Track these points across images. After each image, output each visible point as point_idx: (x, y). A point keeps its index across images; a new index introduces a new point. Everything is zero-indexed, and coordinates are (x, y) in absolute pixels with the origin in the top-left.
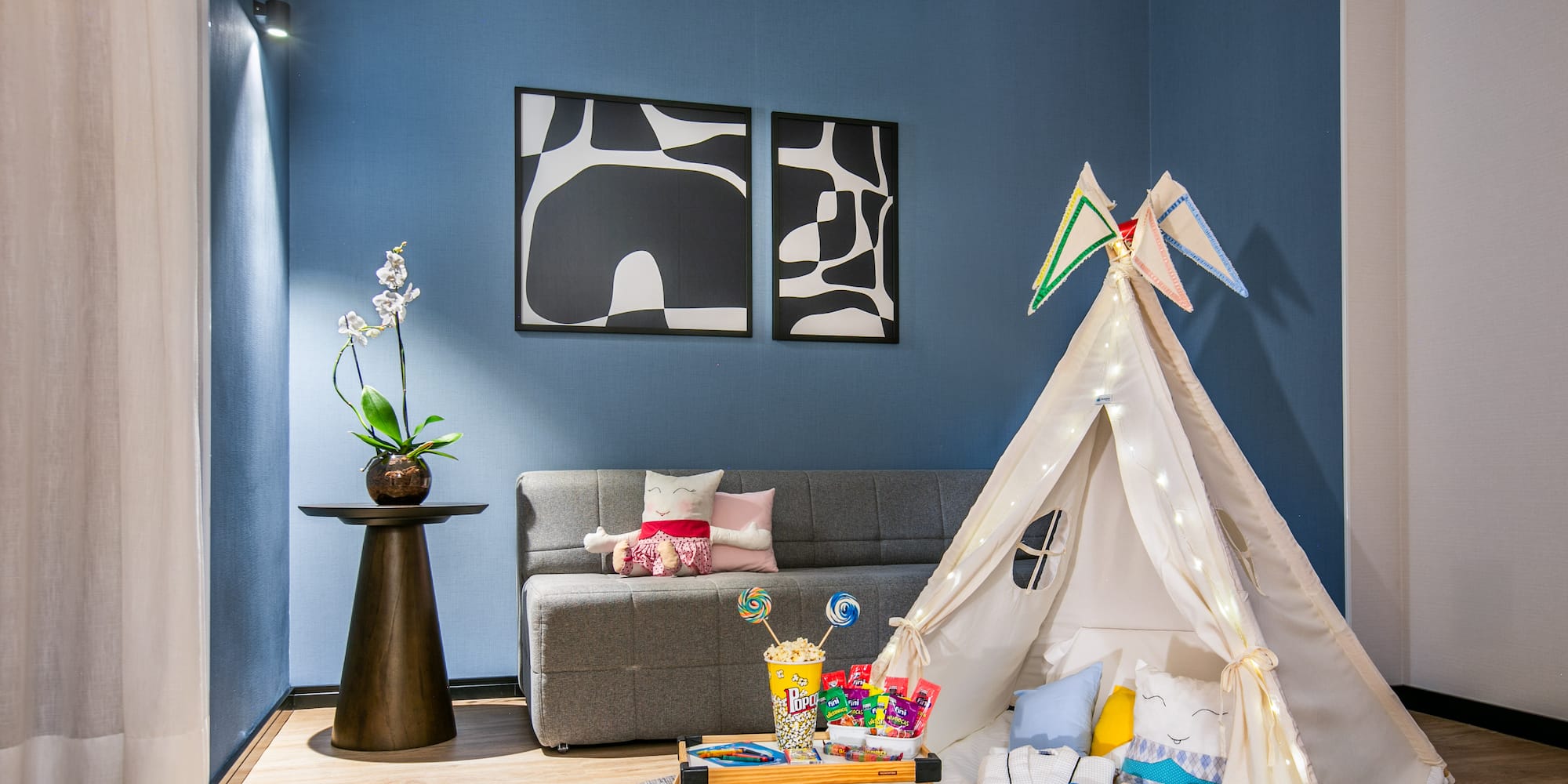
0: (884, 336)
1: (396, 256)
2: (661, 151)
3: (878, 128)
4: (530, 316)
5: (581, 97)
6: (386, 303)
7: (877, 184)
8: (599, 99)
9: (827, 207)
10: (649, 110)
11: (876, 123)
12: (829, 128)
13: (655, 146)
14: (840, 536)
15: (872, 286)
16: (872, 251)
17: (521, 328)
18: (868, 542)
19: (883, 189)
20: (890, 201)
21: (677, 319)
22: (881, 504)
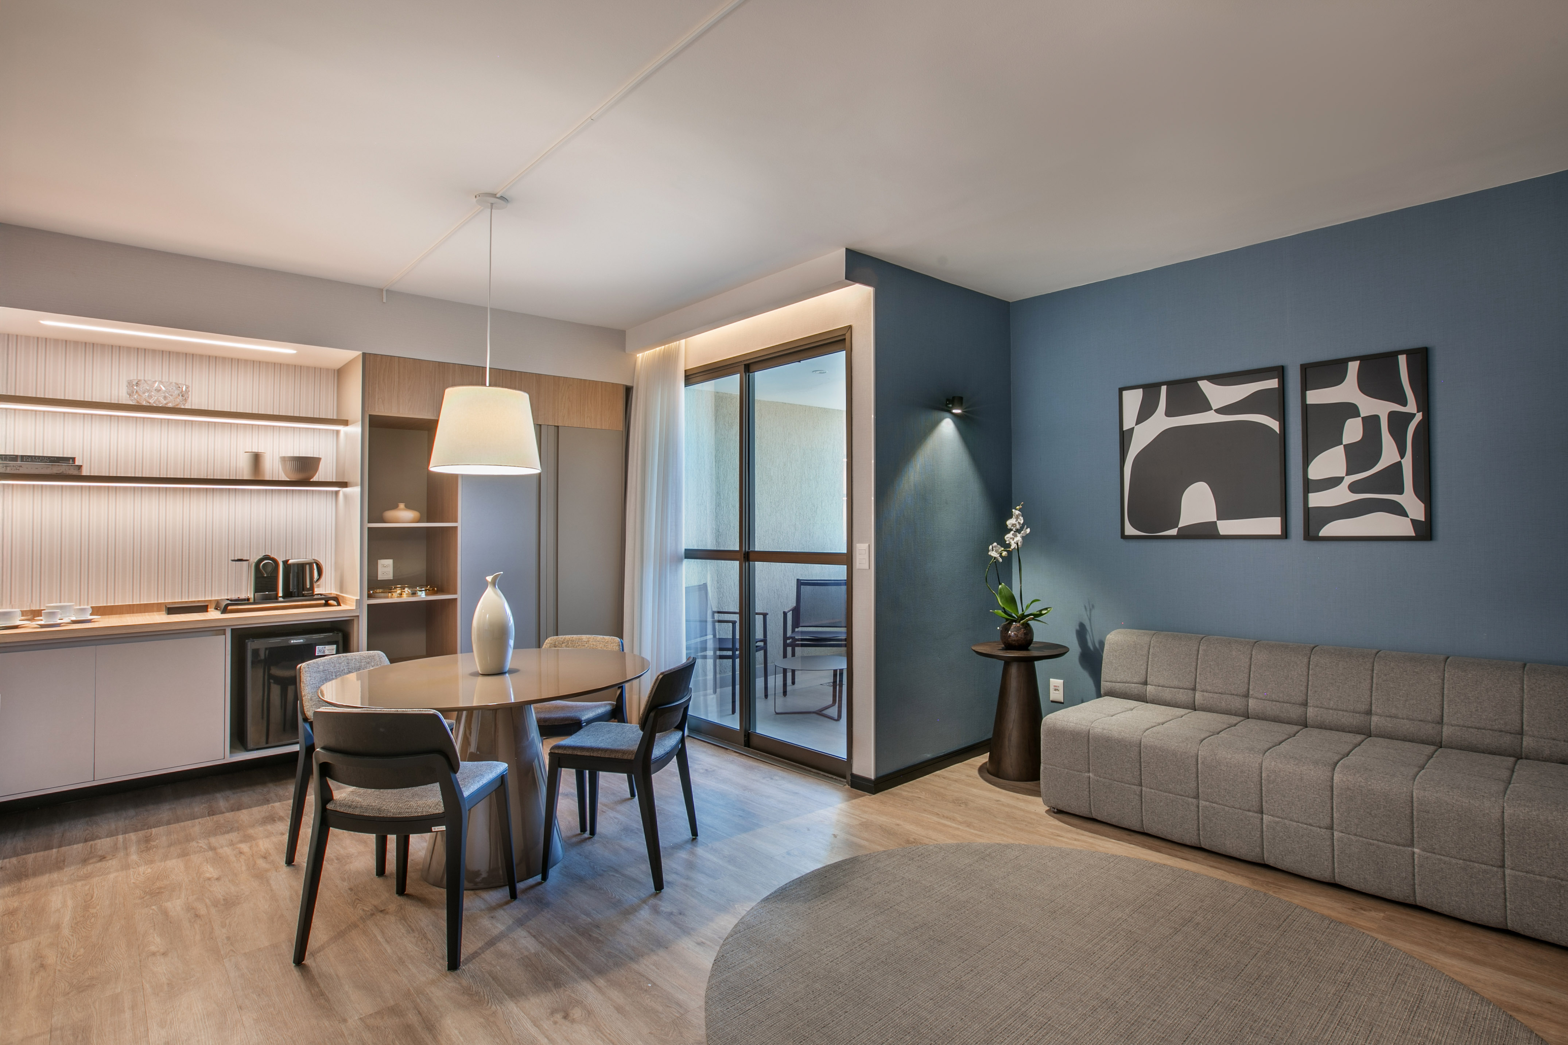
0: (1414, 535)
1: (1017, 512)
2: (1213, 411)
3: (1404, 356)
4: (1130, 530)
5: (1158, 385)
6: (1011, 538)
7: (1404, 403)
8: (1168, 383)
9: (1353, 431)
10: (1204, 385)
11: (1401, 352)
12: (1353, 367)
13: (1208, 407)
14: (1331, 705)
15: (1400, 491)
16: (1400, 463)
17: (1124, 536)
18: (1358, 715)
19: (1411, 407)
20: (1419, 417)
21: (1226, 527)
22: (1377, 684)
